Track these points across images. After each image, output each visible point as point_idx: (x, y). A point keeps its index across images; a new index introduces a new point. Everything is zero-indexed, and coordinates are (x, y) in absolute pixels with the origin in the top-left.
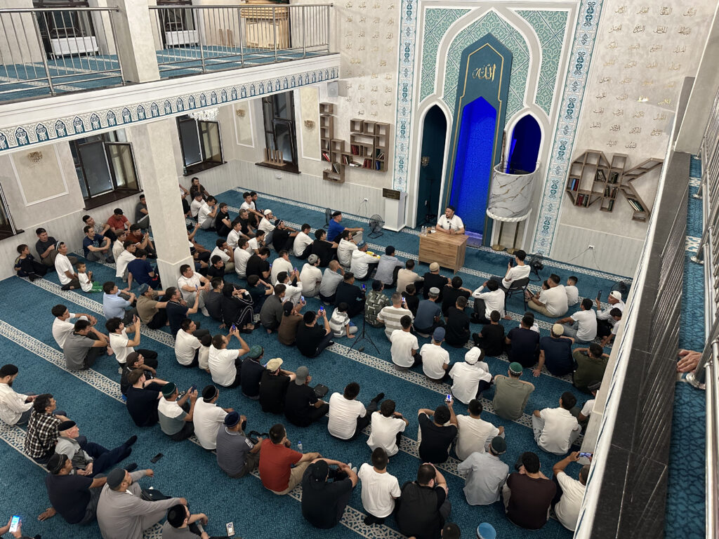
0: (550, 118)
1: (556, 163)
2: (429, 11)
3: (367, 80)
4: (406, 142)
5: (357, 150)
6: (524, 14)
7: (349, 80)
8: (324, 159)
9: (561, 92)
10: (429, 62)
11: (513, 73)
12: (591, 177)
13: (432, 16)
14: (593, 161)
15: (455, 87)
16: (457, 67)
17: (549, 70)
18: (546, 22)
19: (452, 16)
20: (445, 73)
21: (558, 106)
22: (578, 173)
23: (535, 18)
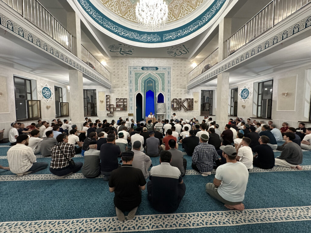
0: (165, 93)
1: (168, 102)
4: (132, 102)
5: (118, 106)
8: (107, 110)
9: (166, 88)
10: (136, 84)
11: (156, 85)
12: (175, 104)
13: (136, 74)
14: (175, 101)
15: (143, 88)
16: (143, 84)
17: (163, 84)
18: (161, 75)
19: (141, 74)
20: (141, 86)
21: (166, 90)
22: (173, 104)
23: (159, 74)
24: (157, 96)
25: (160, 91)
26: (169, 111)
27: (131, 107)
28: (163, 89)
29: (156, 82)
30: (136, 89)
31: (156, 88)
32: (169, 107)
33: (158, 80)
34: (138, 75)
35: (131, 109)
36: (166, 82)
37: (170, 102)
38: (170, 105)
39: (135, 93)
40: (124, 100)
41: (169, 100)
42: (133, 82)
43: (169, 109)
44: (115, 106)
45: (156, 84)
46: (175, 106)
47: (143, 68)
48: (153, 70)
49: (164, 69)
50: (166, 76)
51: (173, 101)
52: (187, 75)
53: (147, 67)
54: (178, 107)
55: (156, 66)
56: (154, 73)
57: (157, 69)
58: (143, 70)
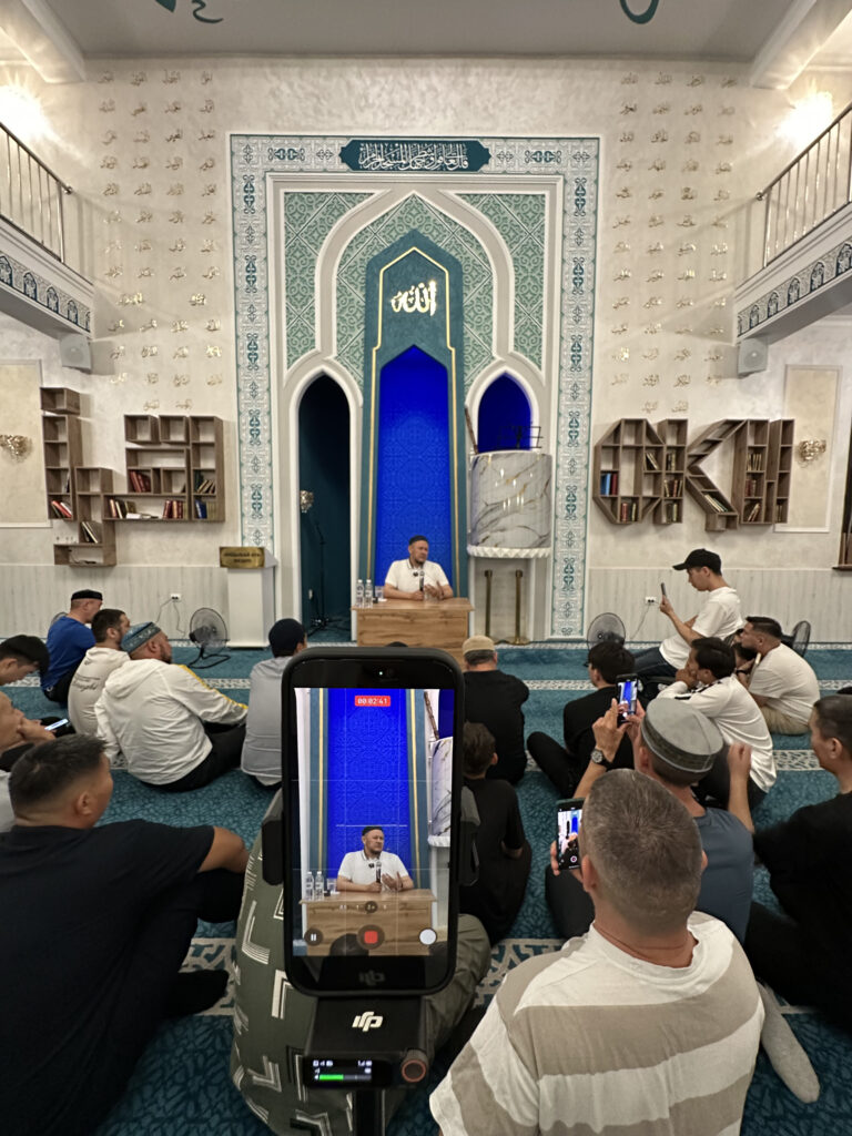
0: (543, 373)
1: (566, 454)
2: (290, 197)
4: (263, 453)
6: (472, 199)
7: (118, 340)
8: (54, 514)
9: (553, 327)
10: (299, 292)
11: (466, 301)
12: (627, 472)
13: (297, 206)
14: (628, 441)
15: (358, 334)
16: (359, 296)
17: (529, 292)
18: (511, 213)
19: (337, 205)
20: (334, 310)
21: (554, 350)
22: (607, 466)
23: (491, 207)
24: (473, 402)
25: (498, 358)
26: (577, 526)
27: (257, 496)
28: (529, 339)
29: (467, 279)
30: (300, 339)
31: (471, 332)
32: (571, 498)
33: (483, 255)
34: (316, 214)
35: (257, 506)
36: (555, 275)
37: (585, 456)
38: (585, 480)
39: (286, 372)
40: (197, 433)
41: (573, 434)
42: (273, 275)
43: (571, 508)
44: (121, 488)
45: (470, 297)
46: (626, 489)
47: (352, 154)
48: (443, 168)
49: (538, 157)
50: (555, 220)
51: (611, 446)
52: (737, 210)
53: (390, 145)
54: (648, 493)
55: (469, 132)
56: (452, 193)
57: (476, 154)
58: (355, 167)
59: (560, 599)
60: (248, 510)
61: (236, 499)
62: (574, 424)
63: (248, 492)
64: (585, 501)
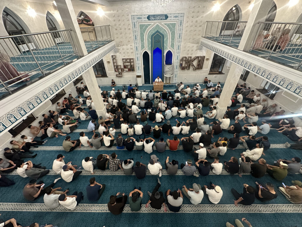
0: (174, 50)
2: (140, 25)
3: (125, 47)
4: (139, 62)
5: (125, 67)
6: (165, 24)
7: (119, 48)
8: (115, 71)
9: (176, 44)
10: (142, 40)
12: (184, 63)
13: (142, 26)
14: (184, 59)
15: (150, 46)
16: (150, 40)
17: (173, 39)
18: (171, 26)
19: (147, 26)
20: (147, 42)
21: (176, 47)
22: (181, 62)
23: (168, 25)
24: (165, 55)
25: (168, 48)
27: (139, 68)
28: (172, 45)
29: (165, 37)
30: (143, 47)
31: (165, 44)
32: (177, 67)
33: (167, 33)
34: (144, 28)
35: (139, 69)
36: (177, 36)
37: (179, 61)
38: (179, 64)
39: (141, 51)
40: (131, 61)
41: (177, 58)
42: (139, 37)
43: (177, 68)
44: (122, 67)
45: (165, 40)
46: (183, 65)
47: (149, 18)
48: (161, 19)
49: (175, 17)
50: (177, 27)
51: (182, 60)
52: (203, 24)
53: (154, 16)
54: (186, 65)
55: (165, 13)
56: (163, 23)
57: (166, 17)
58: (149, 20)
59: (175, 79)
60: (138, 69)
61: (136, 68)
62: (178, 57)
63: (137, 67)
64: (178, 67)
